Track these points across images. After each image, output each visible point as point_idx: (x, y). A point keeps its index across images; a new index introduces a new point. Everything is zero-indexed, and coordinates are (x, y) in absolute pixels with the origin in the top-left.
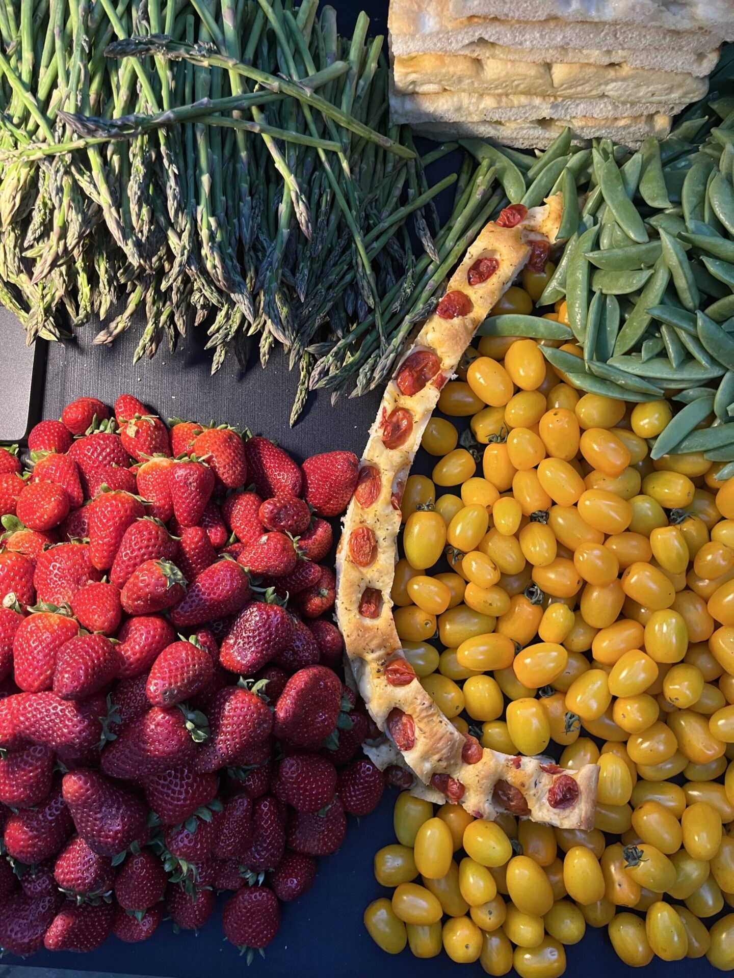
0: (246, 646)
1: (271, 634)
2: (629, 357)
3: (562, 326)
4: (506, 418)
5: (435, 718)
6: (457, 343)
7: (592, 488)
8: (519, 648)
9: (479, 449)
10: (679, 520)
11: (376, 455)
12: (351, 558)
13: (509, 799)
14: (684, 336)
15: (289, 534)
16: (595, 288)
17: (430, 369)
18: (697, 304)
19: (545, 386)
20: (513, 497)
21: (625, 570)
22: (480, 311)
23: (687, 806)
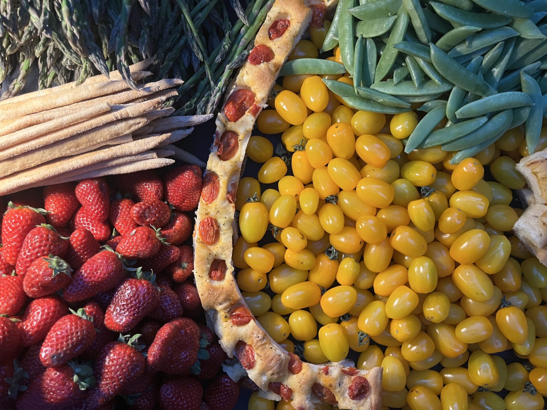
0: (122, 312)
1: (140, 302)
2: (385, 82)
3: (337, 64)
4: (304, 133)
5: (267, 346)
6: (264, 82)
7: (366, 177)
8: (323, 290)
9: (288, 156)
10: (427, 194)
11: (213, 166)
12: (201, 240)
13: (322, 395)
14: (421, 62)
15: (153, 227)
16: (358, 35)
17: (248, 102)
18: (430, 39)
19: (330, 108)
20: (313, 187)
21: (392, 231)
22: (280, 58)
23: (444, 385)
